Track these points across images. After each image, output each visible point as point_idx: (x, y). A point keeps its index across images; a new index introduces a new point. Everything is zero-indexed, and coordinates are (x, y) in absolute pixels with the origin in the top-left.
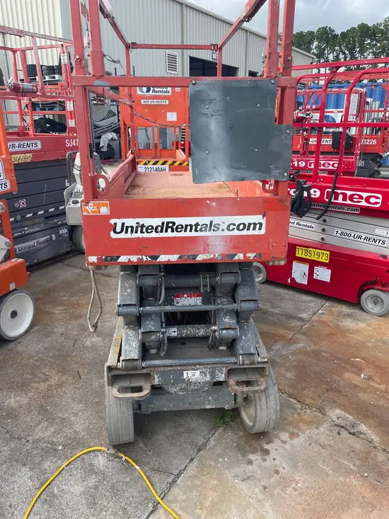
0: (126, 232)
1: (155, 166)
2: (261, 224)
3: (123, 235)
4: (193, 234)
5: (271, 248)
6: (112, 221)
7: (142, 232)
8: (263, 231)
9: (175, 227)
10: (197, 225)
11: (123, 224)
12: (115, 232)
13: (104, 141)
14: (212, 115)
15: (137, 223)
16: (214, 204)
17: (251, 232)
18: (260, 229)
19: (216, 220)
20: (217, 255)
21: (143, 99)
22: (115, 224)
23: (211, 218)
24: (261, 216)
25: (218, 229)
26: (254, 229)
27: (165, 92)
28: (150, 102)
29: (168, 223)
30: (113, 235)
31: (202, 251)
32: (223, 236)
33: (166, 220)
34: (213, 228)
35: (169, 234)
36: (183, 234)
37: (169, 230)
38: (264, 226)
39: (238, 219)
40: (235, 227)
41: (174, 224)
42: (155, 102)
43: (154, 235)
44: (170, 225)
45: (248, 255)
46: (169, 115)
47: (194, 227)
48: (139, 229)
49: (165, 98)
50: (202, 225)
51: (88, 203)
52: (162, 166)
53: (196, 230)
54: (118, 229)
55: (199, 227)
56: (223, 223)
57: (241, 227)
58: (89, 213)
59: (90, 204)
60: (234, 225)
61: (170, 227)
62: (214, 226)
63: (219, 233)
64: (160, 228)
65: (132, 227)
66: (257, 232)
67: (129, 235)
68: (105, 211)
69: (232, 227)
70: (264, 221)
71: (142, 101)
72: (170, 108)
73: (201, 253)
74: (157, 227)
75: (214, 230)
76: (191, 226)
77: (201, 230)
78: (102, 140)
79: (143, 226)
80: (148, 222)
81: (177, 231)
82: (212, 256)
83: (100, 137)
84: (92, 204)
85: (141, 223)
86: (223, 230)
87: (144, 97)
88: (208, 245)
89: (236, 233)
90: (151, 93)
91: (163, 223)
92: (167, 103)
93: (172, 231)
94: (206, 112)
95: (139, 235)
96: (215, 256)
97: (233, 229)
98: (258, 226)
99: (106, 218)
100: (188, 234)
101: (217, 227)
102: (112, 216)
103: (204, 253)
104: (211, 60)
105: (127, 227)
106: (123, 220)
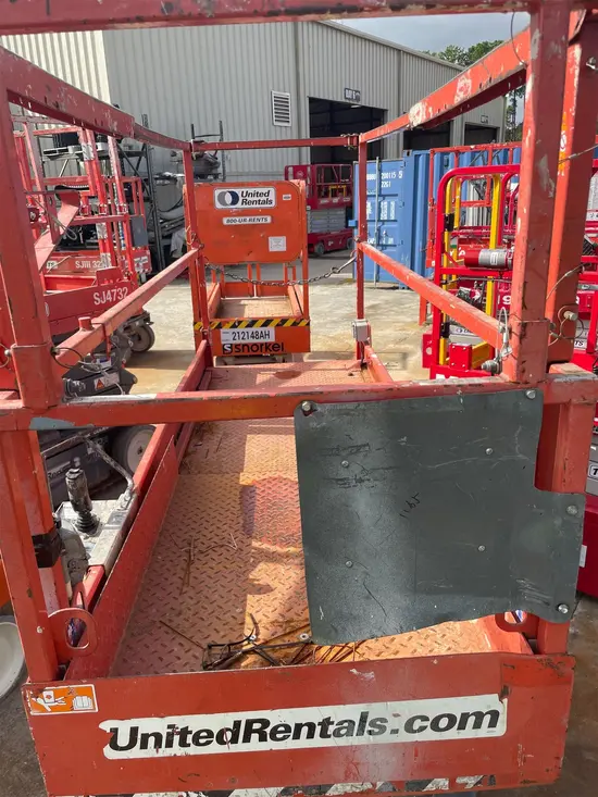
0: (144, 746)
1: (250, 330)
2: (495, 715)
3: (136, 753)
4: (318, 742)
5: (521, 764)
6: (106, 726)
7: (183, 743)
8: (500, 730)
9: (268, 730)
10: (326, 723)
11: (134, 731)
12: (115, 747)
13: (176, 243)
14: (361, 481)
15: (169, 727)
16: (371, 675)
17: (469, 733)
18: (493, 724)
19: (376, 710)
20: (379, 784)
21: (226, 216)
22: (115, 731)
23: (362, 707)
24: (496, 696)
25: (383, 729)
26: (477, 725)
27: (264, 202)
28: (238, 221)
29: (249, 723)
30: (109, 753)
31: (342, 777)
32: (395, 745)
33: (243, 716)
34: (368, 728)
35: (255, 745)
36: (290, 744)
37: (255, 737)
38: (503, 718)
39: (434, 707)
40: (428, 724)
41: (265, 723)
42: (248, 220)
43: (215, 748)
44: (256, 726)
45: (460, 780)
46: (272, 240)
47: (318, 729)
48: (177, 739)
49: (265, 212)
50: (341, 723)
51: (42, 691)
52: (263, 329)
53: (324, 735)
54: (123, 740)
55: (331, 729)
56: (396, 715)
57: (444, 723)
58: (45, 711)
59: (45, 694)
60: (425, 718)
61: (256, 731)
62: (373, 724)
63: (386, 738)
64: (229, 735)
65: (158, 736)
66: (485, 732)
67: (150, 752)
68: (84, 704)
69: (417, 724)
70: (502, 708)
71: (225, 221)
72: (274, 229)
73: (337, 782)
74: (222, 733)
75: (370, 732)
76: (311, 726)
77: (337, 734)
78: (173, 241)
79: (185, 732)
80: (196, 722)
81: (273, 737)
82: (368, 786)
83: (170, 236)
84: (51, 693)
85: (181, 726)
86: (395, 731)
87: (227, 213)
88: (356, 765)
89: (430, 735)
90: (239, 205)
91: (237, 724)
92: (269, 219)
93: (263, 738)
94: (343, 474)
95: (177, 750)
96: (374, 785)
97: (422, 729)
98: (487, 719)
99: (91, 720)
100: (303, 743)
101: (380, 726)
102: (105, 714)
103: (346, 779)
104: (344, 100)
105: (145, 737)
106: (134, 722)
